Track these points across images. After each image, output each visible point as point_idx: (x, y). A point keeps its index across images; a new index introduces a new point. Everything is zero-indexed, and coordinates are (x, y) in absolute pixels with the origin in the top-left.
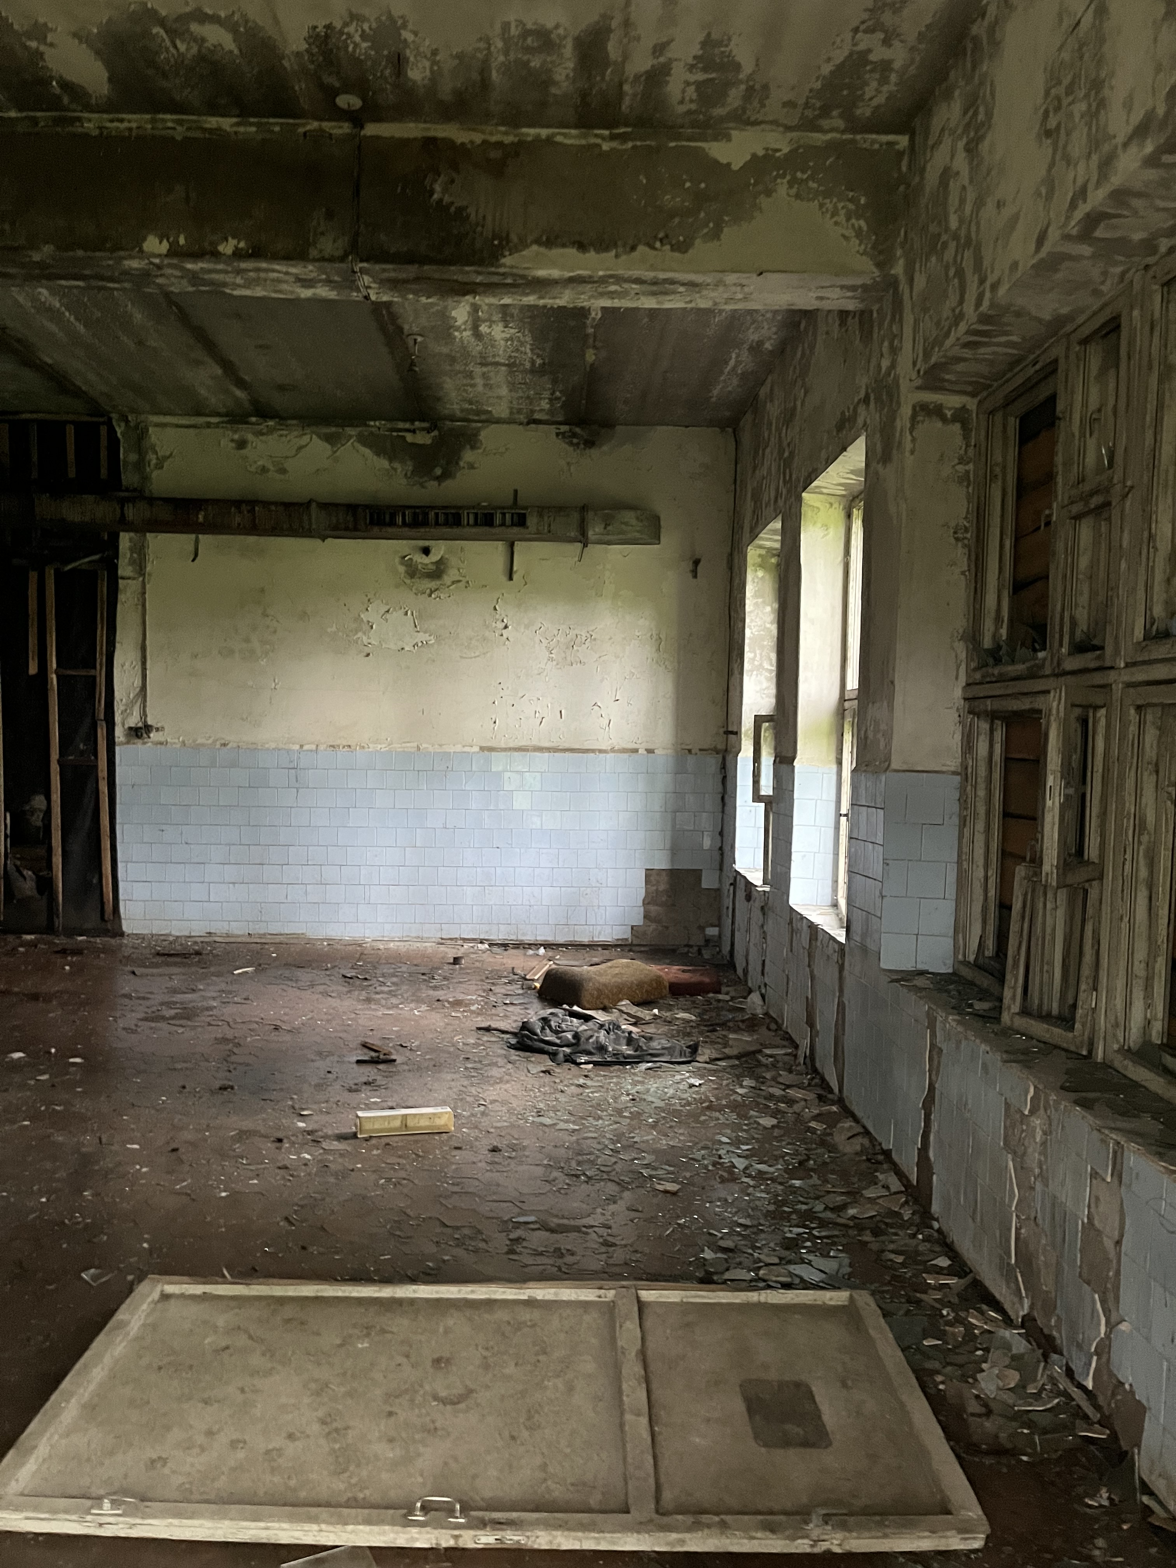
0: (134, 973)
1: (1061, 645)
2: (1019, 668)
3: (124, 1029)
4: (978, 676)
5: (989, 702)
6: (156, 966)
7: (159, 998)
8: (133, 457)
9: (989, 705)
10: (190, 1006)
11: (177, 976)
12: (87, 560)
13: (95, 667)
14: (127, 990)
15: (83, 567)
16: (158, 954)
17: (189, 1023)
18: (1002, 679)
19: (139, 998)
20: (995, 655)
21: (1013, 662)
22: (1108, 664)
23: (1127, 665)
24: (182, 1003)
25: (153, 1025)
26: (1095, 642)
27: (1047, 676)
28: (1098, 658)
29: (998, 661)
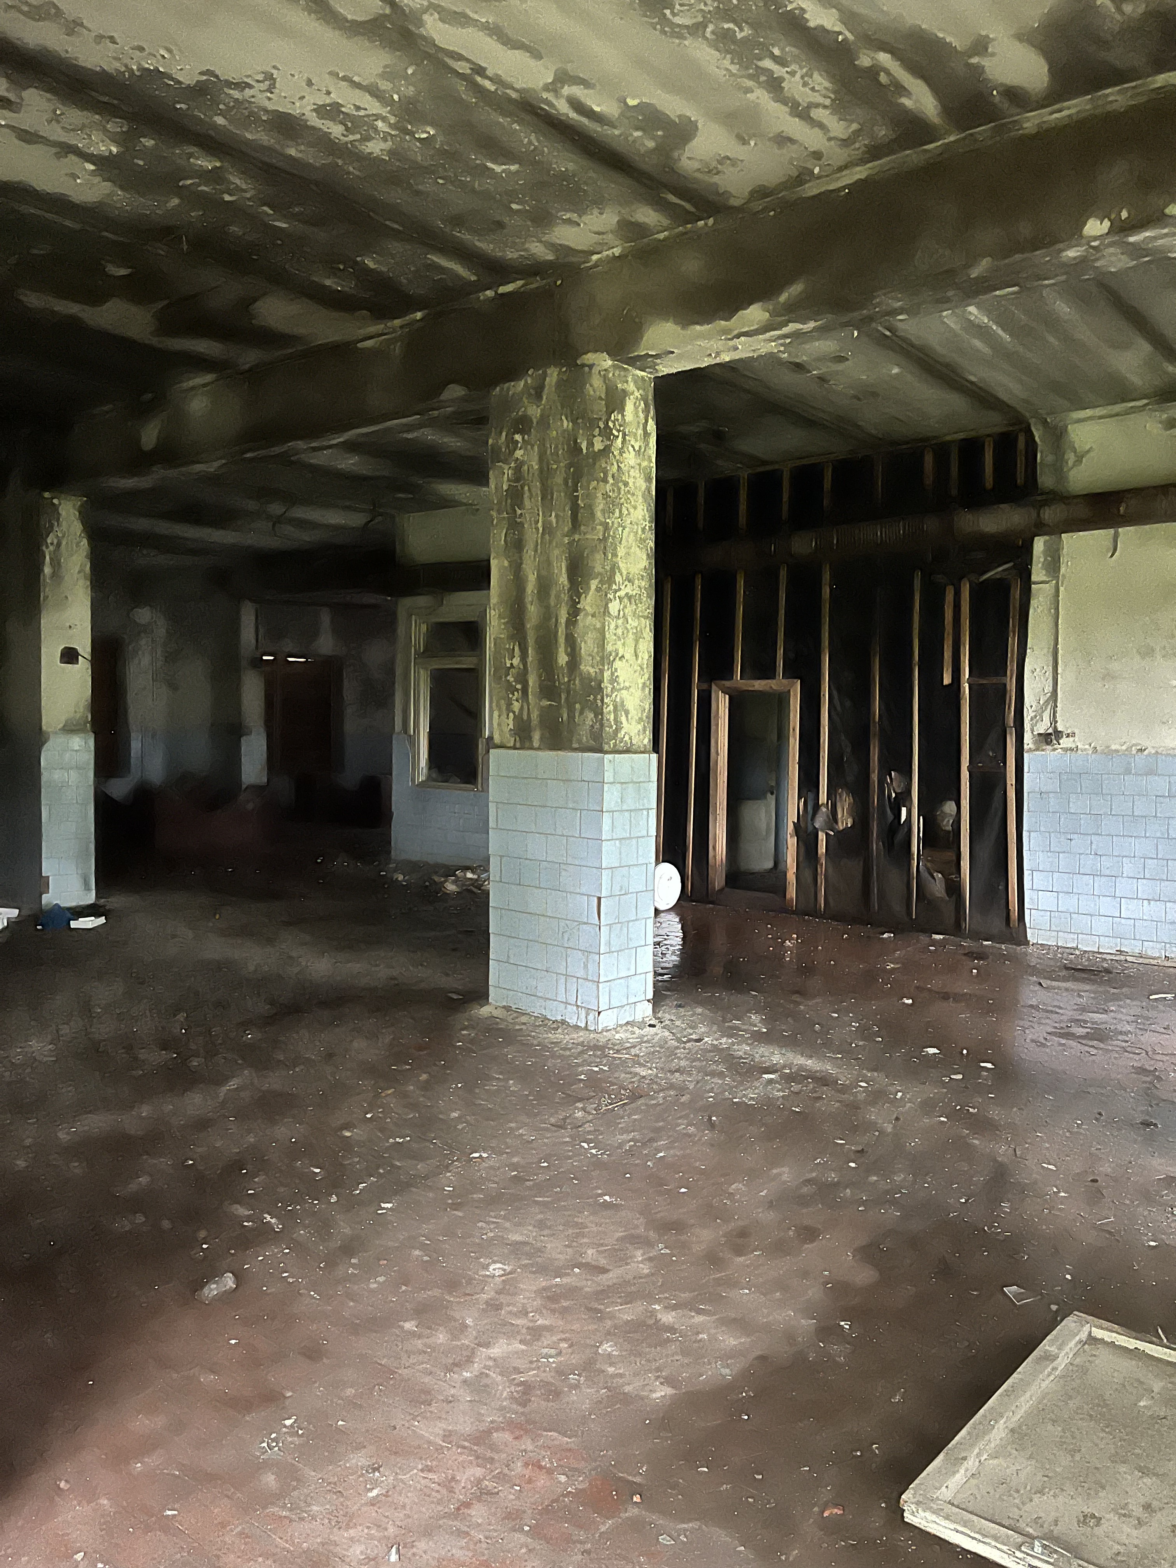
0: (1040, 984)
3: (1033, 1041)
6: (1065, 979)
7: (1069, 1014)
8: (1050, 458)
10: (1103, 1026)
11: (1086, 993)
12: (1000, 569)
13: (1006, 675)
14: (1034, 1002)
15: (998, 576)
16: (1067, 968)
17: (1102, 1045)
19: (1047, 1011)
24: (1093, 1023)
25: (1063, 1041)
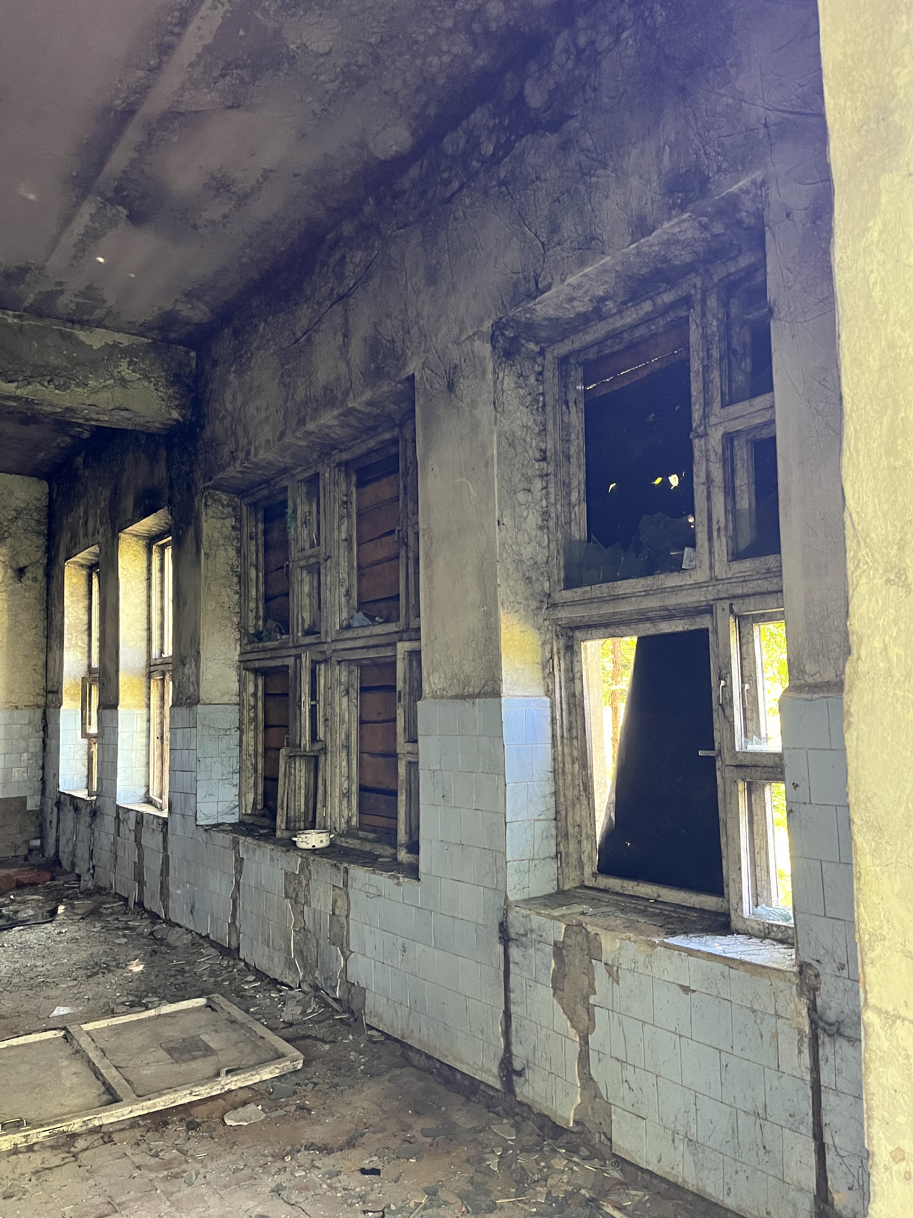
1: (298, 631)
2: (274, 644)
4: (249, 648)
5: (256, 662)
9: (257, 664)
18: (264, 650)
20: (258, 636)
21: (270, 640)
22: (323, 640)
23: (332, 641)
26: (316, 630)
27: (291, 648)
28: (318, 638)
29: (261, 640)
